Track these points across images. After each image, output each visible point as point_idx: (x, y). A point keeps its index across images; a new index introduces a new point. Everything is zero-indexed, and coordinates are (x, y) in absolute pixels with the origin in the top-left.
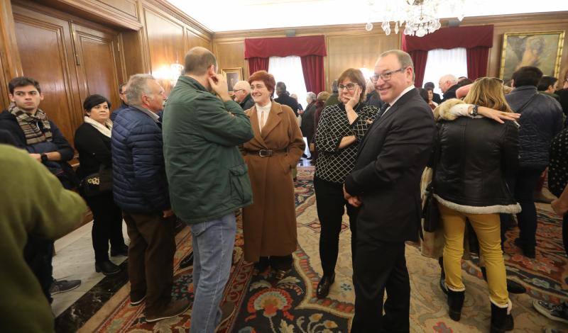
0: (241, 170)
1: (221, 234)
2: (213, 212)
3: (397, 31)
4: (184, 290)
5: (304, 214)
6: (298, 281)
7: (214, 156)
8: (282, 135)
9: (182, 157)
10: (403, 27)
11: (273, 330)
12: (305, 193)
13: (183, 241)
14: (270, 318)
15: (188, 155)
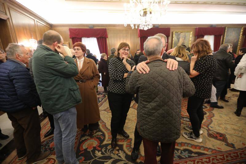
0: (75, 88)
1: (69, 117)
2: (62, 108)
3: (136, 27)
4: (48, 147)
5: (102, 106)
6: (102, 133)
7: (59, 82)
8: (90, 73)
9: (43, 83)
10: (138, 26)
11: (92, 155)
12: (102, 97)
13: (45, 125)
14: (90, 151)
15: (45, 82)
